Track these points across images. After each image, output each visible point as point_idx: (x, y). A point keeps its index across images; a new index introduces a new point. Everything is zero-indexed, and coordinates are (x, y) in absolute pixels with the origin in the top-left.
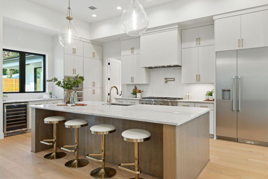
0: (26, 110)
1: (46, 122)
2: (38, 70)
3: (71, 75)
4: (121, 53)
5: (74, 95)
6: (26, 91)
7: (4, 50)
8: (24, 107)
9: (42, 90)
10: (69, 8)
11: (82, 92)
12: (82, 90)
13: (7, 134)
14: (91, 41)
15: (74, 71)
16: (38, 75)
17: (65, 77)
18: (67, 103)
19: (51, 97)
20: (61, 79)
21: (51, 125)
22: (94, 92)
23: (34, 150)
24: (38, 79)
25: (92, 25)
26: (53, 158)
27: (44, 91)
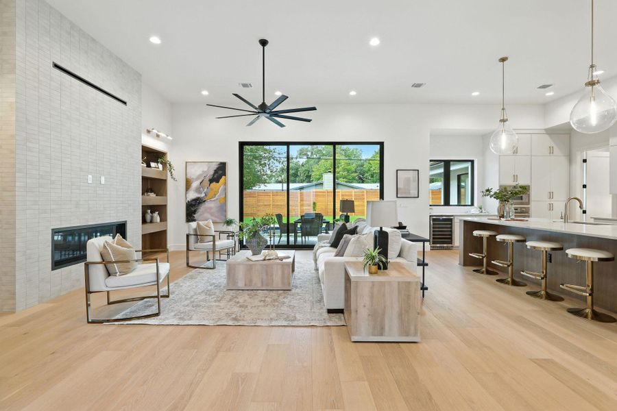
0: (451, 224)
1: (475, 235)
2: (462, 178)
3: (510, 182)
4: (608, 141)
5: (510, 209)
6: (451, 204)
7: (431, 161)
8: (449, 221)
9: (470, 204)
10: (503, 109)
11: (529, 208)
12: (528, 203)
13: (433, 247)
14: (545, 130)
15: (515, 178)
16: (463, 184)
17: (500, 186)
18: (500, 217)
19: (482, 212)
20: (495, 189)
21: (481, 238)
22: (551, 207)
23: (462, 263)
24: (462, 190)
25: (546, 107)
26: (483, 273)
27: (472, 204)
